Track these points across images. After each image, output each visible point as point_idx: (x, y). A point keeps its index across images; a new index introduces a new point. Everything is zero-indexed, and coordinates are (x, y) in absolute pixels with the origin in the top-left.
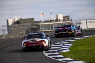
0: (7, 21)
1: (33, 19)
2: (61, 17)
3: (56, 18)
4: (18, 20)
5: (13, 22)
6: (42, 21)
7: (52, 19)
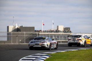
0: (8, 27)
1: (34, 28)
2: (61, 28)
3: (56, 29)
4: (19, 27)
5: (13, 29)
6: (43, 30)
7: (52, 30)
